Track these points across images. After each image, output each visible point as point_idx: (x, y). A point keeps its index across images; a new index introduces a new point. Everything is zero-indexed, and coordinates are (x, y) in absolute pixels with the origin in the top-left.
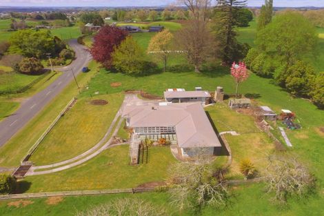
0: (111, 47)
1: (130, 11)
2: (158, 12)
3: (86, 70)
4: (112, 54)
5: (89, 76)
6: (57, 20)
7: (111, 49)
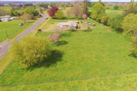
0: (54, 12)
1: (57, 3)
2: (68, 4)
3: (47, 19)
4: (55, 14)
5: (48, 20)
6: (30, 6)
7: (54, 13)
